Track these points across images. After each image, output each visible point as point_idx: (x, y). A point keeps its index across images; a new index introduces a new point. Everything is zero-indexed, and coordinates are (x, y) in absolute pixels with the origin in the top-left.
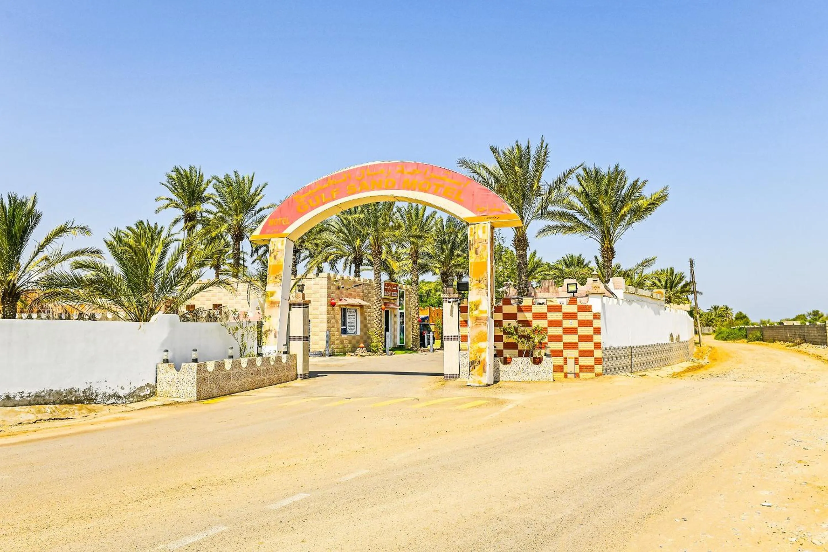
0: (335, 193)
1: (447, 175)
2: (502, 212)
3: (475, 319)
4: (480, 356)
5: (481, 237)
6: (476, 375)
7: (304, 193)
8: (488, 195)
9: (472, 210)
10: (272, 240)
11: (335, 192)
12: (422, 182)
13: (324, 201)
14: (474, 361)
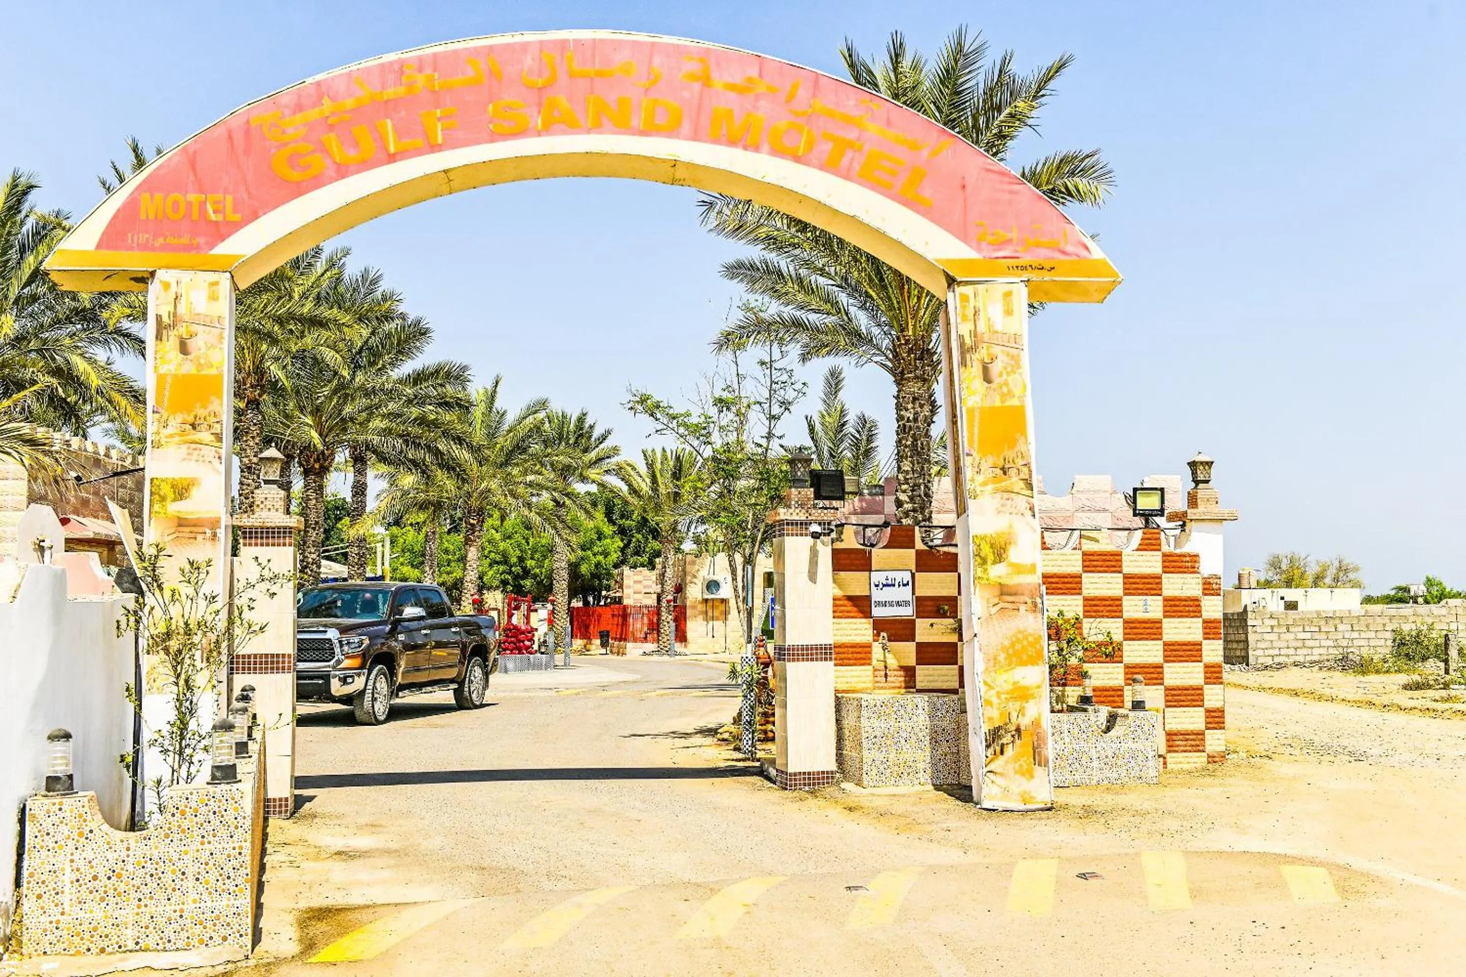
0: (439, 125)
1: (869, 109)
2: (1064, 253)
3: (997, 593)
4: (1021, 712)
5: (999, 327)
6: (1011, 773)
7: (299, 108)
8: (1011, 192)
9: (963, 236)
10: (159, 274)
11: (439, 119)
12: (782, 125)
13: (392, 150)
14: (999, 728)
